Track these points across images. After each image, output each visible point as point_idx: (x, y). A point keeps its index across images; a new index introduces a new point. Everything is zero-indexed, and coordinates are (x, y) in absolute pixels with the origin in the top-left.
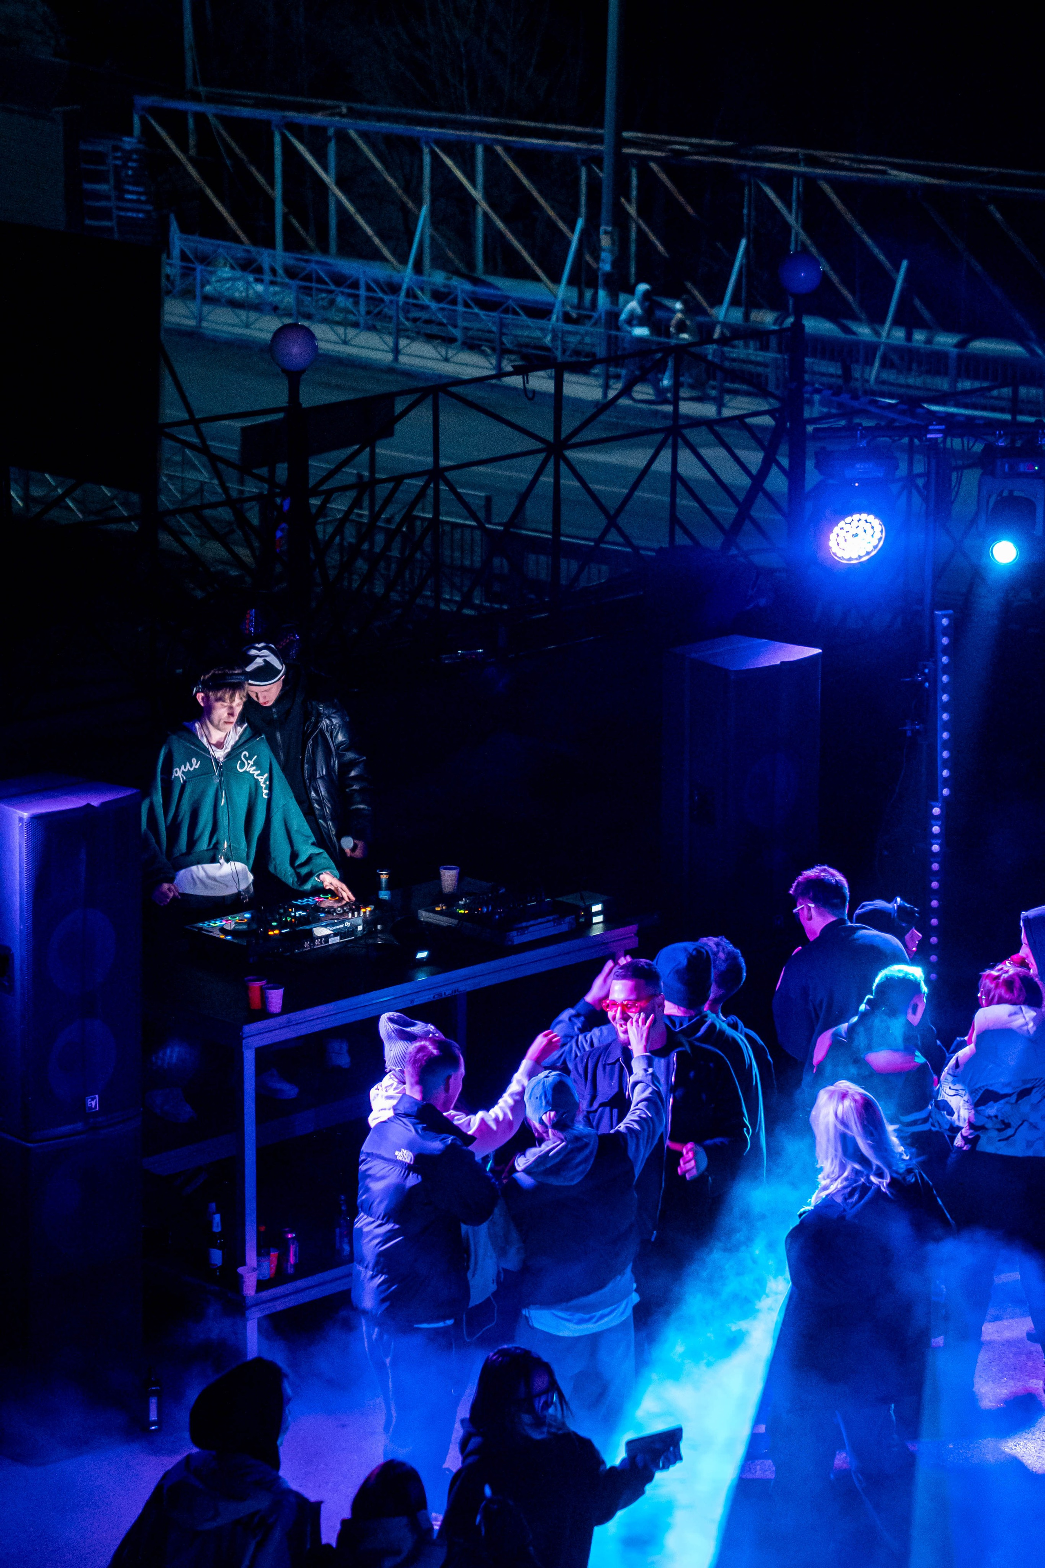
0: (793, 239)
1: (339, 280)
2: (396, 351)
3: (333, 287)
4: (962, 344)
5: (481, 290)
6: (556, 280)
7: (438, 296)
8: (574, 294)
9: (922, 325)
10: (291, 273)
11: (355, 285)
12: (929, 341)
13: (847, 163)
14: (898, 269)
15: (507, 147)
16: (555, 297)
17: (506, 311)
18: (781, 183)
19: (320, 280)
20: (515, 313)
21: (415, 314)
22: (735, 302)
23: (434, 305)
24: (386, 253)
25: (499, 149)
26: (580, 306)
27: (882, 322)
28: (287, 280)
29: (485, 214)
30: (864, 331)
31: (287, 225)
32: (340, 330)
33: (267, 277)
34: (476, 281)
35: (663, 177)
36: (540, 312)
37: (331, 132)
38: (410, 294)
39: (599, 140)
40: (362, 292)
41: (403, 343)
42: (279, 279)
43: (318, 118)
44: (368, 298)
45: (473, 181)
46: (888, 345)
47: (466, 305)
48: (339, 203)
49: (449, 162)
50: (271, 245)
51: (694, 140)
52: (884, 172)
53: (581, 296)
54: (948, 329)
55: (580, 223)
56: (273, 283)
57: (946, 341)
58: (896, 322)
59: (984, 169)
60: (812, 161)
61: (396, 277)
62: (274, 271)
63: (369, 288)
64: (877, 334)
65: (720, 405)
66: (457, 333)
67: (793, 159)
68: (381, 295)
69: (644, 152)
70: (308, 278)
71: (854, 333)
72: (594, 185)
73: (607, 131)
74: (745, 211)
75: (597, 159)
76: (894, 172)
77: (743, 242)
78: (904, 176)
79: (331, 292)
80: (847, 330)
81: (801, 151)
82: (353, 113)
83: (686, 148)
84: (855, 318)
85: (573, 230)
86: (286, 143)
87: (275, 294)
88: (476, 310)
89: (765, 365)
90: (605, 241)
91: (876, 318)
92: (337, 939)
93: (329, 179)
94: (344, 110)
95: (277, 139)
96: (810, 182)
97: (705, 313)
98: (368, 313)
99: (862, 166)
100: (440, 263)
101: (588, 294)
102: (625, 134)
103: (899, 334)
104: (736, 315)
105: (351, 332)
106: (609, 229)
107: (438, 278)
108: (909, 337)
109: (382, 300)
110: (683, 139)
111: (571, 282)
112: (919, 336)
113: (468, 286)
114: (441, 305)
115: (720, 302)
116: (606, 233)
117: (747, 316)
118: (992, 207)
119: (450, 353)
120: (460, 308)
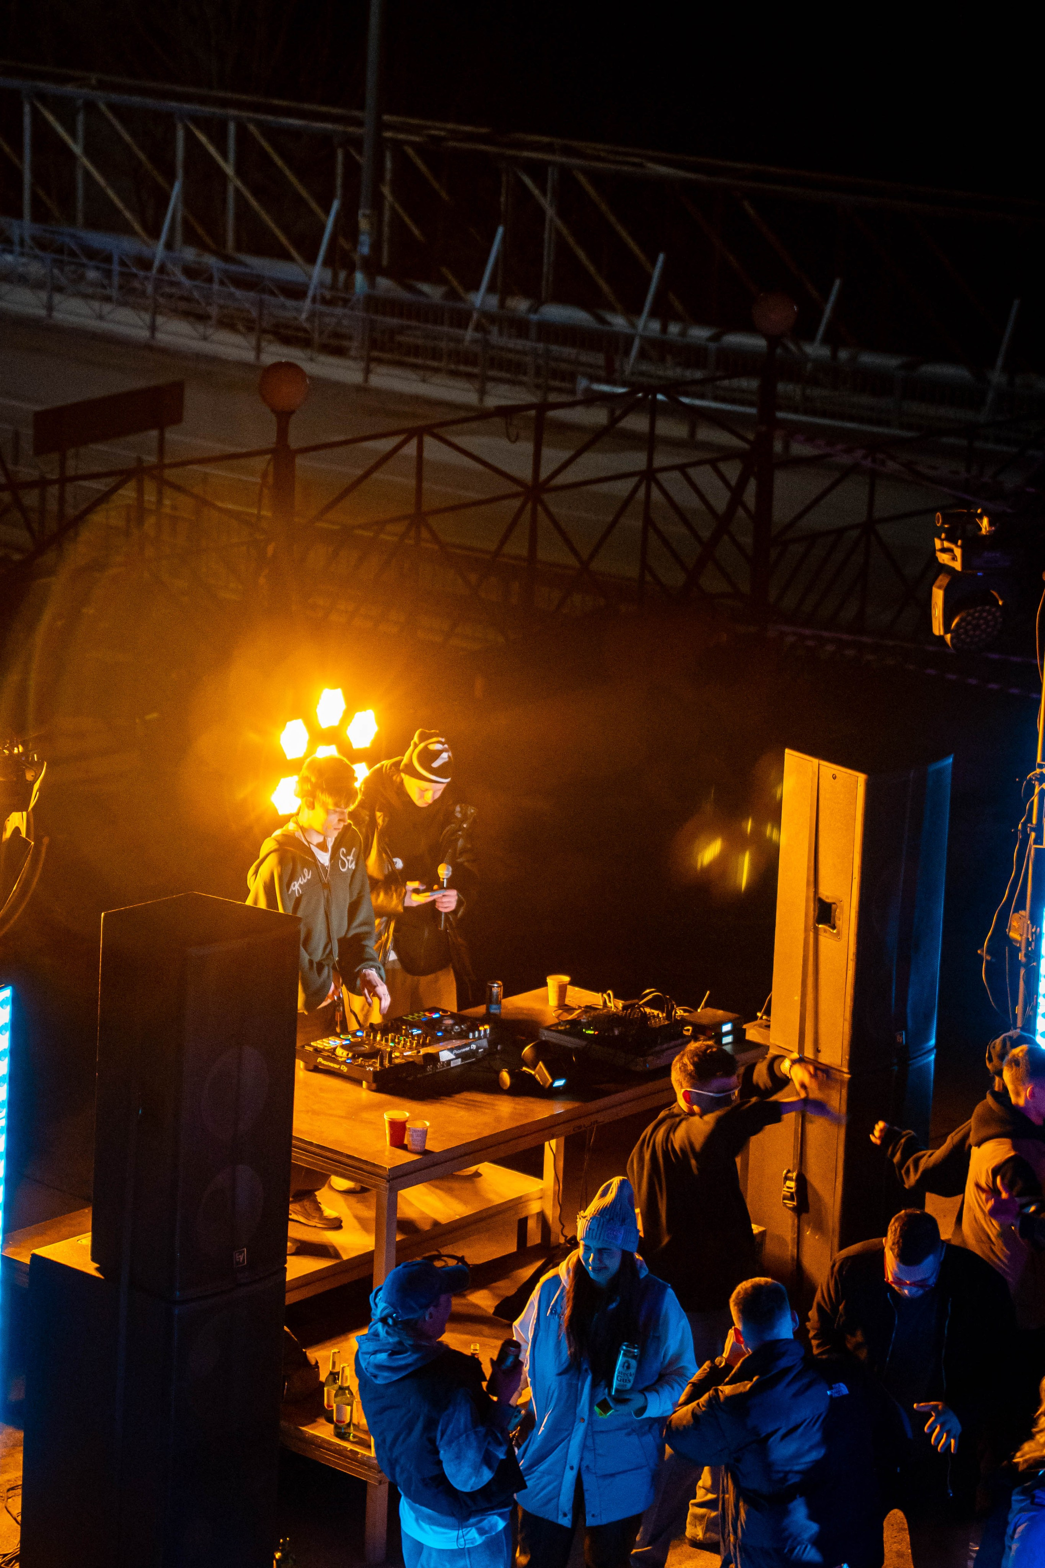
0: (547, 226)
1: (92, 254)
2: (153, 328)
3: (84, 260)
4: (715, 338)
5: (233, 268)
6: (311, 259)
7: (191, 272)
8: (328, 275)
9: (677, 318)
10: (41, 244)
11: (108, 259)
12: (683, 334)
13: (603, 154)
14: (654, 263)
15: (259, 124)
16: (310, 277)
17: (263, 290)
18: (537, 170)
19: (72, 254)
20: (272, 293)
21: (167, 290)
22: (491, 289)
23: (186, 282)
24: (137, 227)
25: (252, 128)
26: (333, 287)
27: (639, 312)
28: (37, 252)
29: (237, 191)
30: (619, 322)
31: (35, 197)
32: (96, 305)
33: (17, 249)
34: (227, 259)
35: (419, 162)
36: (296, 292)
37: (80, 102)
38: (162, 269)
39: (360, 123)
40: (116, 267)
41: (160, 320)
42: (26, 250)
43: (69, 89)
44: (122, 274)
45: (225, 157)
46: (644, 339)
47: (222, 283)
48: (87, 175)
49: (203, 139)
50: (19, 216)
51: (450, 126)
52: (641, 165)
53: (335, 276)
54: (702, 322)
55: (336, 205)
56: (22, 254)
57: (700, 334)
58: (653, 314)
59: (739, 165)
60: (567, 151)
61: (146, 252)
62: (22, 243)
63: (123, 263)
64: (633, 325)
65: (482, 393)
66: (214, 311)
67: (549, 148)
68: (134, 270)
69: (401, 136)
70: (60, 250)
71: (609, 324)
72: (352, 169)
73: (367, 115)
74: (502, 199)
75: (357, 143)
76: (650, 165)
77: (500, 230)
78: (663, 170)
79: (83, 265)
80: (602, 320)
81: (558, 141)
82: (101, 86)
83: (443, 133)
84: (613, 310)
85: (327, 212)
86: (35, 112)
87: (24, 265)
88: (233, 289)
89: (524, 353)
90: (364, 225)
91: (633, 309)
92: (459, 1062)
93: (77, 149)
94: (94, 82)
95: (27, 109)
96: (565, 172)
97: (461, 299)
98: (121, 287)
99: (620, 158)
100: (191, 238)
101: (342, 275)
102: (386, 118)
103: (655, 326)
104: (493, 301)
105: (107, 308)
106: (368, 212)
107: (190, 254)
108: (664, 329)
109: (135, 276)
110: (438, 124)
111: (327, 263)
112: (674, 329)
113: (221, 265)
114: (197, 283)
115: (476, 287)
116: (364, 215)
117: (502, 304)
118: (746, 204)
119: (210, 331)
120: (216, 287)
